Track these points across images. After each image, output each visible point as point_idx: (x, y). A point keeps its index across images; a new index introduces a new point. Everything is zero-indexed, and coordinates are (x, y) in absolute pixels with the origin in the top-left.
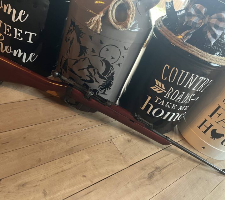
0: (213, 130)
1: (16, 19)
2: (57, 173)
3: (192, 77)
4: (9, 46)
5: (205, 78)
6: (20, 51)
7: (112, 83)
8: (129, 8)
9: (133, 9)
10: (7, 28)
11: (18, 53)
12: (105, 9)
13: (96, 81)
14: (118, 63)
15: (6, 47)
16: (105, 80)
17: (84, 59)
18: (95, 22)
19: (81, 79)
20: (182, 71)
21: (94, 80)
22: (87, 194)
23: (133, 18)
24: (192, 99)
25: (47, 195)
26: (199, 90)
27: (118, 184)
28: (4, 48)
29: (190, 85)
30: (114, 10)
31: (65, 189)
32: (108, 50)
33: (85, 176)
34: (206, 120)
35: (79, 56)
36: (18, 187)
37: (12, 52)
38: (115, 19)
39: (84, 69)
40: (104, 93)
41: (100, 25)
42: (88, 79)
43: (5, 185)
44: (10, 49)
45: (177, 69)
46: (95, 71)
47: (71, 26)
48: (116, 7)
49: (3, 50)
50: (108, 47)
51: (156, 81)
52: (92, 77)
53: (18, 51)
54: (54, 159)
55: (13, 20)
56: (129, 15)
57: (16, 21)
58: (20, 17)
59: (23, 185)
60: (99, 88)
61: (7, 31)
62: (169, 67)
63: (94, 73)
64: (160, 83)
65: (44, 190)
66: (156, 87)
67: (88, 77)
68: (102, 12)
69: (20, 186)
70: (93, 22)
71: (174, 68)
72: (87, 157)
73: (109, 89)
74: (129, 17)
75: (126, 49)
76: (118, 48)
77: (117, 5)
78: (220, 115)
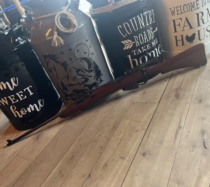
0: (186, 38)
1: (12, 87)
2: (119, 143)
3: (139, 18)
4: (22, 109)
5: (147, 12)
6: (30, 105)
7: (99, 69)
8: (66, 15)
9: (70, 14)
10: (12, 98)
11: (31, 108)
12: (55, 29)
13: (90, 77)
14: (90, 53)
15: (21, 111)
16: (94, 71)
17: (70, 70)
18: (56, 40)
19: (80, 85)
20: (130, 20)
21: (88, 77)
22: (148, 137)
23: (74, 18)
24: (154, 32)
25: (124, 158)
26: (151, 22)
27: (161, 116)
28: (20, 114)
29: (143, 24)
30: (60, 24)
31: (132, 146)
32: (78, 51)
33: (137, 131)
34: (176, 37)
35: (66, 71)
36: (103, 169)
37: (27, 111)
38: (65, 29)
39: (76, 76)
40: (101, 81)
41: (61, 39)
42: (84, 80)
43: (95, 175)
44: (24, 111)
45: (126, 23)
46: (83, 71)
47: (45, 60)
48: (59, 22)
49: (21, 116)
50: (76, 49)
51: (123, 42)
52: (85, 76)
53: (29, 107)
54: (109, 139)
55: (12, 89)
56: (70, 19)
57: (13, 88)
58: (14, 84)
59: (106, 165)
60: (95, 79)
61: (13, 100)
62: (120, 26)
63: (83, 73)
64: (125, 41)
65: (120, 157)
66: (126, 46)
67: (83, 79)
68: (55, 31)
69: (104, 167)
70: (55, 41)
71: (124, 24)
72: (128, 122)
73: (101, 75)
74: (71, 20)
75: (87, 41)
76: (82, 44)
77: (59, 21)
78: (179, 25)
